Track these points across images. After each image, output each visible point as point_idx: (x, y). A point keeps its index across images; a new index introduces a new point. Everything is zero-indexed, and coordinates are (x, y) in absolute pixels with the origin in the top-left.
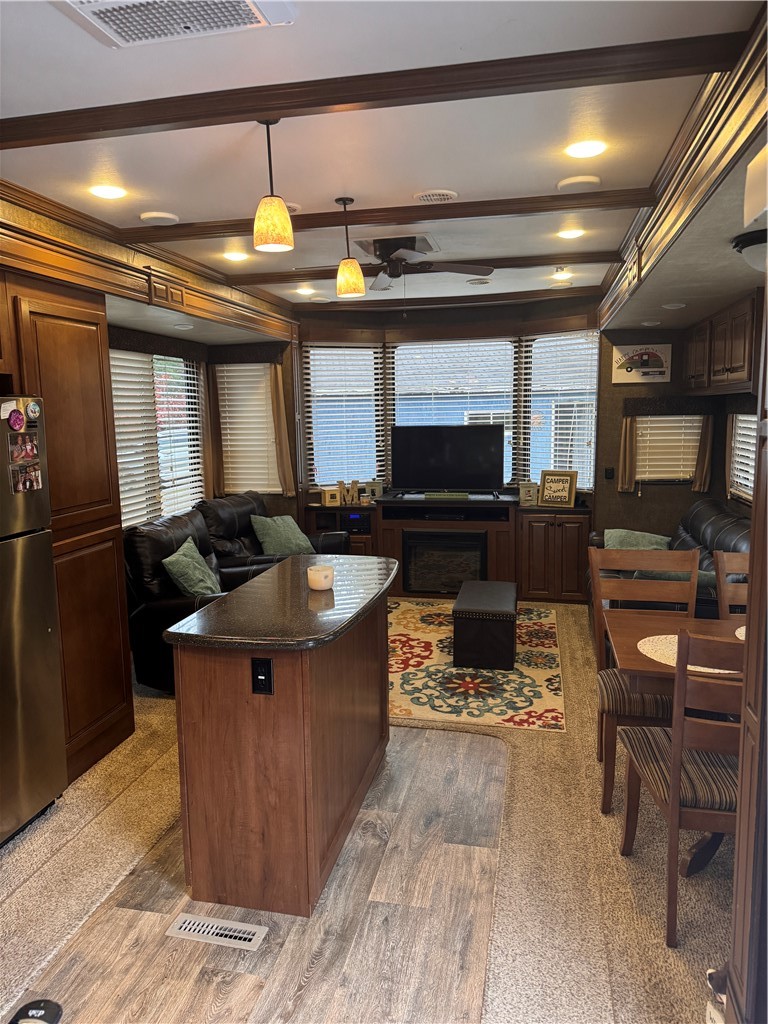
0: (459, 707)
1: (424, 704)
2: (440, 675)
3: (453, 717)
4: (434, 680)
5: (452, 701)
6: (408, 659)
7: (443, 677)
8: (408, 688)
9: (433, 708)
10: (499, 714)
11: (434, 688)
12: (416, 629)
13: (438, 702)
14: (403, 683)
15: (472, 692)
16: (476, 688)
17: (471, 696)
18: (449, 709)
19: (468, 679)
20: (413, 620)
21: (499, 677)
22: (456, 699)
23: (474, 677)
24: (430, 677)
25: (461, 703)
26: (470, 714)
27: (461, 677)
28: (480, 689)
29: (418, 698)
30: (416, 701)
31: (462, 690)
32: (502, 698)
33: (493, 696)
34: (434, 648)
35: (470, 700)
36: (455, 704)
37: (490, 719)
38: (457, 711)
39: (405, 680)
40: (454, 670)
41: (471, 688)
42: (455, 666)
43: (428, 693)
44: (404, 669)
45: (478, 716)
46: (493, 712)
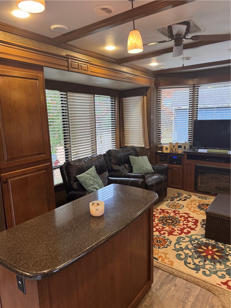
0: (199, 266)
1: (182, 259)
2: (196, 241)
3: (193, 273)
4: (192, 244)
5: (197, 261)
6: (184, 228)
7: (197, 244)
8: (178, 246)
9: (186, 263)
10: (220, 277)
11: (190, 250)
12: (194, 211)
13: (189, 260)
14: (176, 243)
15: (209, 257)
16: (212, 255)
17: (208, 259)
18: (193, 267)
19: (210, 248)
20: (195, 206)
21: (228, 249)
22: (199, 260)
23: (214, 247)
24: (190, 242)
25: (202, 264)
26: (204, 273)
27: (207, 245)
28: (215, 256)
29: (180, 255)
30: (178, 256)
31: (204, 254)
32: (225, 265)
33: (220, 263)
34: (199, 224)
35: (207, 262)
36: (198, 264)
37: (215, 280)
38: (197, 268)
39: (178, 242)
40: (204, 240)
41: (210, 254)
42: (206, 237)
43: (186, 253)
44: (180, 234)
45: (208, 275)
46: (217, 275)
